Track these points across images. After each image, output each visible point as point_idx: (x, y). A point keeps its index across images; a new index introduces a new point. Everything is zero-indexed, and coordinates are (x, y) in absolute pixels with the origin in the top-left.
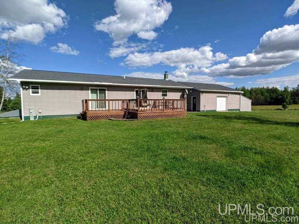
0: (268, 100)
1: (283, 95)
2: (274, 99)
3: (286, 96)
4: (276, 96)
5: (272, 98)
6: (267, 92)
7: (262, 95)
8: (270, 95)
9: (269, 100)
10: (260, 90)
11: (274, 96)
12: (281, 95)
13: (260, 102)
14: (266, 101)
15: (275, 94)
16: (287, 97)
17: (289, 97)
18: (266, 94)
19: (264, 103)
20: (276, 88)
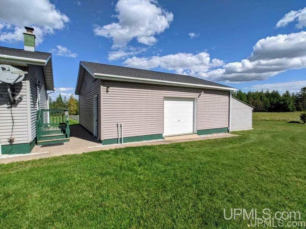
0: (267, 106)
1: (285, 101)
2: (274, 105)
3: (288, 102)
4: (277, 101)
5: (272, 104)
6: (267, 97)
7: (261, 100)
8: (270, 100)
9: (269, 105)
10: (259, 95)
11: (275, 101)
12: (283, 100)
13: (259, 107)
14: (266, 107)
15: (276, 99)
16: (289, 104)
17: (291, 103)
18: (266, 99)
19: (263, 109)
20: (277, 92)
